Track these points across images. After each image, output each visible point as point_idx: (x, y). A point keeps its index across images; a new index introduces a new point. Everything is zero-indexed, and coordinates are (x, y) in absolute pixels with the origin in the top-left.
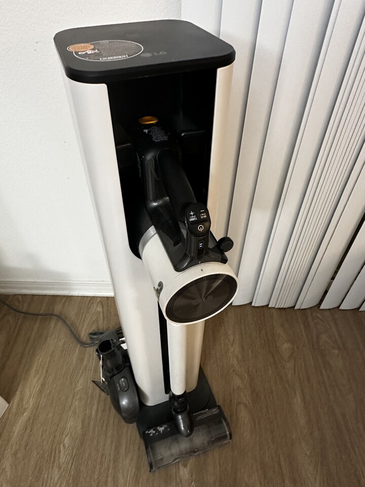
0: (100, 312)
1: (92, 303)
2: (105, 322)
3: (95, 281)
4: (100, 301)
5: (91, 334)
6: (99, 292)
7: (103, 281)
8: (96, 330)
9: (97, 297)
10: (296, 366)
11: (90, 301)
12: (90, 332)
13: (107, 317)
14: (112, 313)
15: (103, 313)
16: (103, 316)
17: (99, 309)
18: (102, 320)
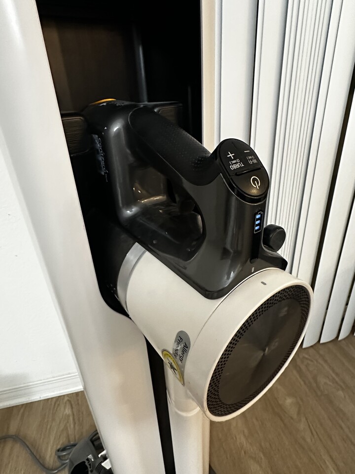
0: (69, 416)
1: (59, 405)
2: (77, 428)
3: (59, 376)
4: (68, 400)
5: (58, 451)
6: (66, 389)
7: (69, 374)
8: (66, 443)
9: (64, 395)
10: (311, 425)
11: (55, 403)
12: (59, 447)
13: (79, 419)
14: (85, 413)
15: (73, 415)
16: (74, 419)
17: (68, 411)
18: (72, 426)
